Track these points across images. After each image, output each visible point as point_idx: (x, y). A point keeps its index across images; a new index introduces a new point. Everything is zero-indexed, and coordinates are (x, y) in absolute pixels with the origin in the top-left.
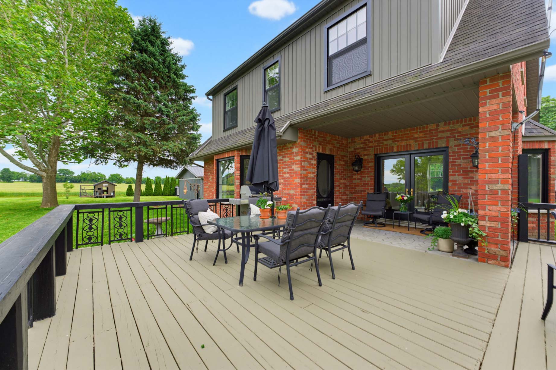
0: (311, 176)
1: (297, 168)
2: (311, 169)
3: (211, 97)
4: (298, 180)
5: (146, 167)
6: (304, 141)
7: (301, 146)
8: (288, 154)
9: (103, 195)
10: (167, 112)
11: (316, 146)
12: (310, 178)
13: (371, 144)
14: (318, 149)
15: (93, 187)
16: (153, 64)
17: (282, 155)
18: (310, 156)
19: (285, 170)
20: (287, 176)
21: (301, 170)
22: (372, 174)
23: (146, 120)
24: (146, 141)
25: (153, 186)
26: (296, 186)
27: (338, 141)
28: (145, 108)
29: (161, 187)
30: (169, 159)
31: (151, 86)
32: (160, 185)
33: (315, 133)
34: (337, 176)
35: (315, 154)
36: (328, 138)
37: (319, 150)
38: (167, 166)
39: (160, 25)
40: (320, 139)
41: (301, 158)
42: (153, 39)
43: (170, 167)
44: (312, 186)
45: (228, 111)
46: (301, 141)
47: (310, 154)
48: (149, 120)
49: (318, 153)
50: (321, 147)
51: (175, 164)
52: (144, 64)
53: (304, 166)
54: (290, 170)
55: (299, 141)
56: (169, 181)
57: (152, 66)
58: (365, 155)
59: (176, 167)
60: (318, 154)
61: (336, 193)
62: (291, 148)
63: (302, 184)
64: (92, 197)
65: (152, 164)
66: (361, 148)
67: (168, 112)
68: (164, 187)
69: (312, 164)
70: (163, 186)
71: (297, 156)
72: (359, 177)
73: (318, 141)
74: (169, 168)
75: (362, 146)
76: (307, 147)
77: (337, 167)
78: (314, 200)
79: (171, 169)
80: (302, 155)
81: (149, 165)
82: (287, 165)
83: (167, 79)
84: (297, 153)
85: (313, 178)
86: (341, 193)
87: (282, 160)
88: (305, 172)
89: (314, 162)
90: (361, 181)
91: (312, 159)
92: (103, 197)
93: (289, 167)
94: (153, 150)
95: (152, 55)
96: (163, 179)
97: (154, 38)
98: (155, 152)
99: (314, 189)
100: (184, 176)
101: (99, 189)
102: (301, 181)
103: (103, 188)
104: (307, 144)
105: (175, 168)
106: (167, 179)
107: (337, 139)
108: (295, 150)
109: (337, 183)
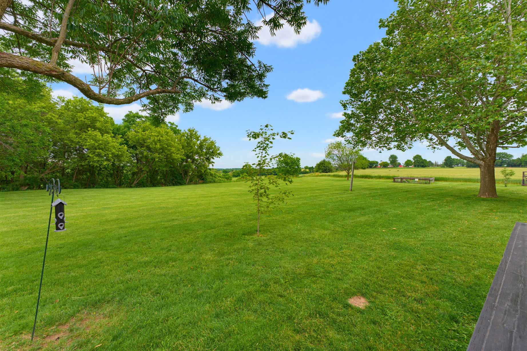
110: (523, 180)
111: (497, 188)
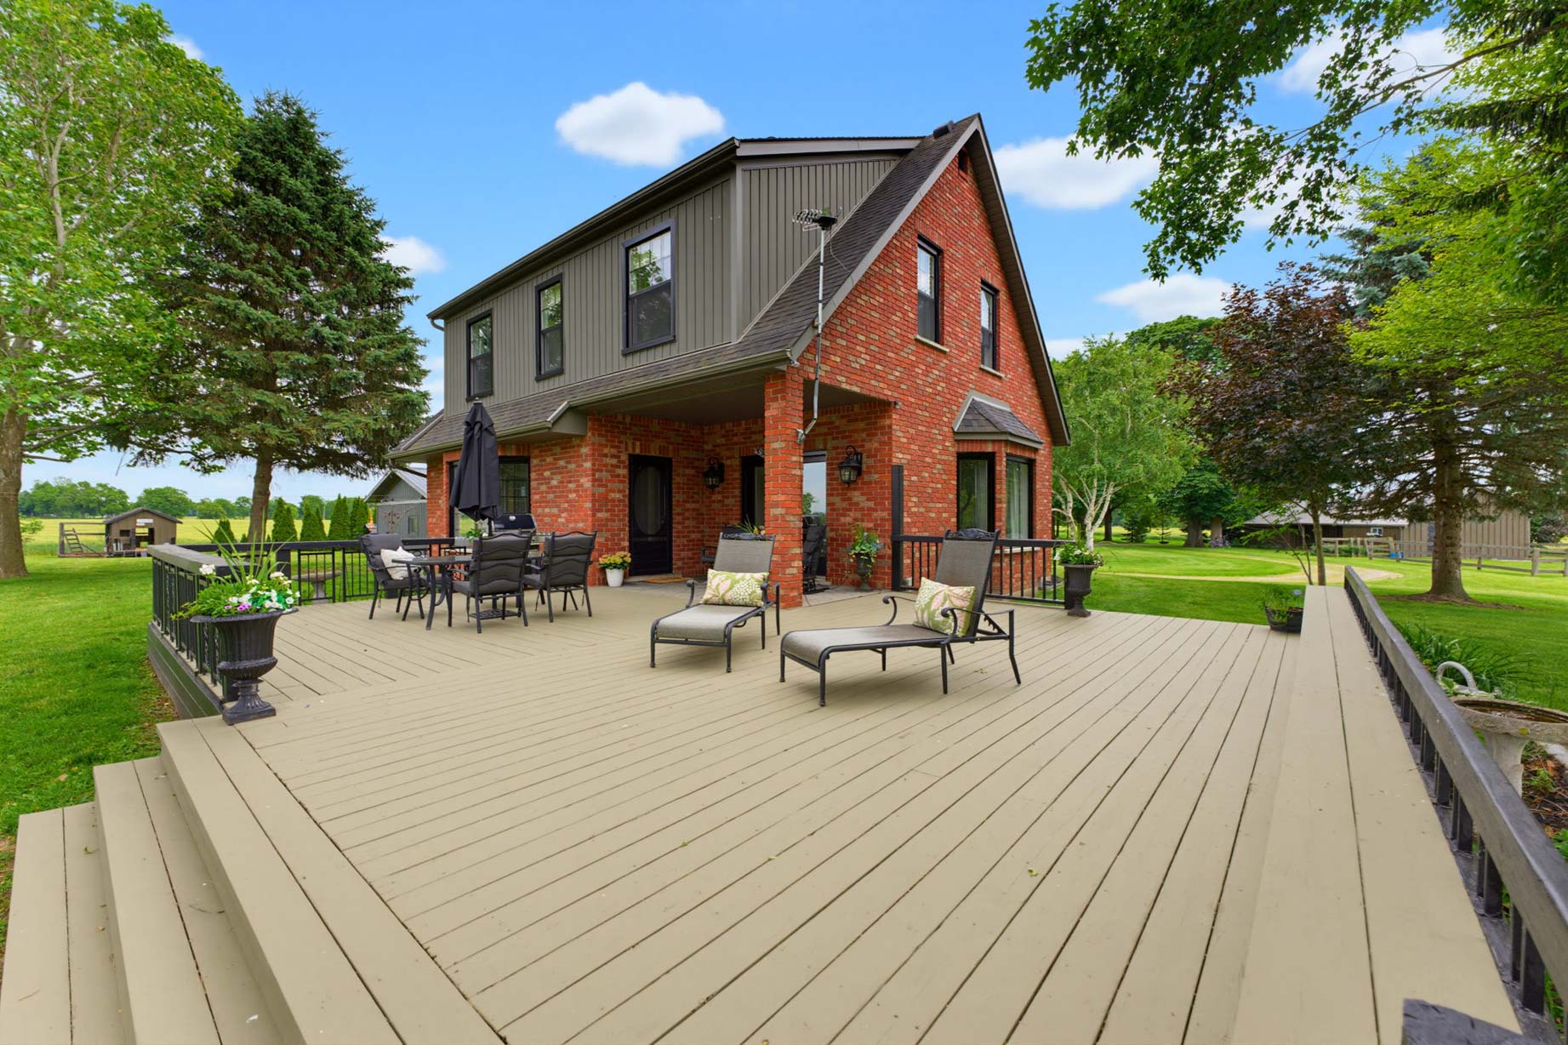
0: (618, 496)
1: (586, 482)
2: (618, 485)
3: (440, 322)
4: (588, 505)
5: (278, 472)
6: (599, 435)
7: (593, 444)
8: (573, 457)
9: (137, 550)
10: (337, 340)
11: (626, 444)
12: (613, 500)
13: (735, 439)
14: (630, 449)
15: (102, 529)
16: (294, 222)
17: (566, 458)
18: (614, 461)
19: (571, 486)
20: (572, 496)
21: (593, 486)
22: (737, 492)
23: (278, 358)
24: (281, 410)
25: (298, 525)
26: (586, 515)
27: (678, 430)
28: (277, 329)
29: (322, 525)
30: (345, 451)
31: (290, 275)
32: (320, 520)
33: (624, 418)
34: (677, 497)
35: (624, 457)
36: (656, 427)
37: (634, 449)
38: (338, 470)
39: (313, 115)
40: (635, 429)
41: (593, 465)
42: (296, 154)
43: (347, 473)
44: (618, 516)
45: (478, 358)
46: (593, 434)
47: (613, 456)
48: (287, 358)
49: (630, 455)
50: (638, 443)
51: (359, 464)
52: (271, 221)
53: (600, 480)
54: (578, 486)
55: (589, 434)
56: (346, 509)
57: (293, 224)
58: (728, 458)
59: (365, 471)
60: (631, 457)
61: (676, 527)
62: (580, 446)
63: (595, 511)
64: (100, 556)
65: (294, 465)
66: (723, 445)
67: (340, 338)
68: (332, 525)
69: (618, 476)
70: (327, 524)
71: (586, 461)
72: (719, 497)
73: (631, 434)
74: (344, 476)
75: (723, 441)
76: (607, 446)
77: (677, 480)
78: (623, 540)
79: (349, 477)
80: (594, 460)
81: (288, 467)
82: (573, 476)
83: (334, 258)
84: (586, 456)
85: (620, 501)
86: (687, 527)
87: (566, 467)
88: (602, 490)
89: (623, 472)
90: (723, 506)
91: (618, 467)
92: (139, 555)
93: (575, 481)
94: (299, 432)
95: (292, 198)
96: (330, 503)
97: (297, 150)
98: (302, 436)
99: (623, 520)
100: (391, 495)
101: (124, 533)
102: (594, 505)
103: (138, 531)
104: (607, 441)
105: (360, 473)
106: (341, 503)
107: (676, 427)
108: (585, 450)
109: (676, 510)
110: (62, 544)
111: (26, 562)
